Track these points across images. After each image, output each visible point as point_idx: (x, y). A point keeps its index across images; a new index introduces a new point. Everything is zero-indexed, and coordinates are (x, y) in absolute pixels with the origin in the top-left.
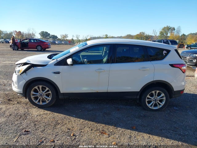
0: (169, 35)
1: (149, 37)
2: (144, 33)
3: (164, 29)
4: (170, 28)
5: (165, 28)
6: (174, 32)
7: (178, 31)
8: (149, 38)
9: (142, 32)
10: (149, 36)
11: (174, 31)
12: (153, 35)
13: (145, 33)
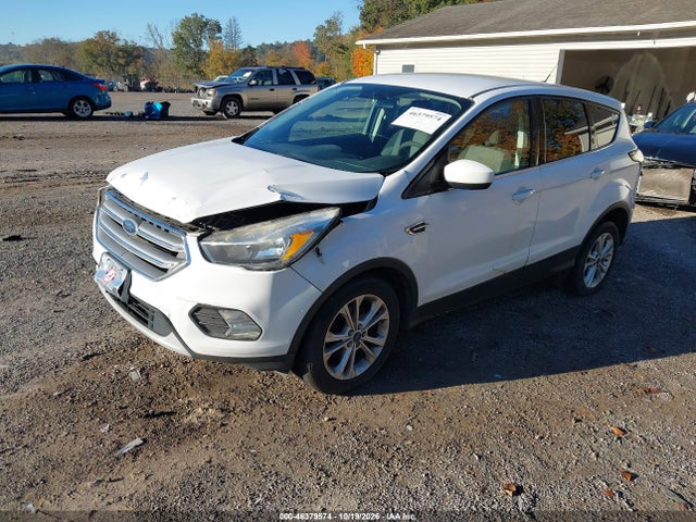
0: (205, 47)
1: (135, 53)
2: (113, 37)
3: (186, 23)
4: (206, 24)
5: (188, 20)
6: (220, 38)
7: (234, 36)
8: (138, 57)
9: (107, 33)
10: (136, 48)
11: (218, 35)
12: (151, 45)
13: (118, 36)
